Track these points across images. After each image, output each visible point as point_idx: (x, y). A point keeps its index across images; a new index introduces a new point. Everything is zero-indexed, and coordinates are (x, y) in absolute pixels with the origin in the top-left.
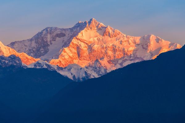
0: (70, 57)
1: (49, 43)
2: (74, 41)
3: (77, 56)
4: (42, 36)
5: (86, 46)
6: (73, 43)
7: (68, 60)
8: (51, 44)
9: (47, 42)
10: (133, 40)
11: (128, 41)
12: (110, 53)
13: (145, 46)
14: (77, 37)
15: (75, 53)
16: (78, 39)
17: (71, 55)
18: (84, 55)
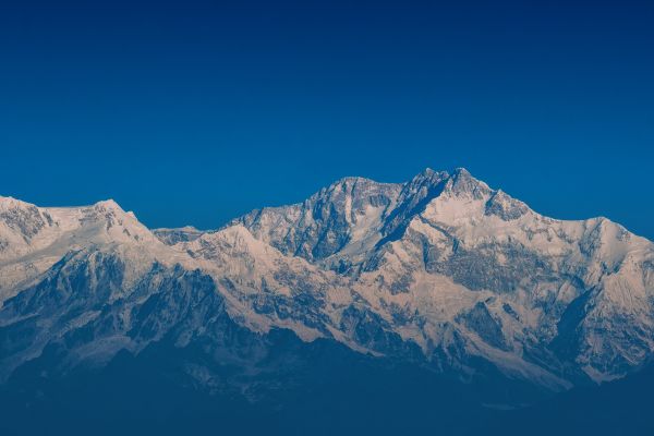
0: (404, 265)
1: (349, 220)
2: (415, 224)
3: (421, 263)
4: (332, 199)
5: (444, 237)
6: (412, 231)
7: (399, 272)
8: (354, 222)
9: (344, 216)
10: (557, 229)
11: (546, 231)
12: (502, 259)
13: (587, 247)
14: (423, 215)
15: (416, 254)
16: (424, 221)
17: (407, 259)
18: (439, 261)
